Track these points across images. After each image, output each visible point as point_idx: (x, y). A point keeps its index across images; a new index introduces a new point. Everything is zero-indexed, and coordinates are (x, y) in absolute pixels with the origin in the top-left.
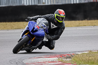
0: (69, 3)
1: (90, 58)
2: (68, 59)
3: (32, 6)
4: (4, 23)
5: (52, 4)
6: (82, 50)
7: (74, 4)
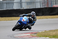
0: (35, 8)
1: (45, 34)
2: (35, 35)
3: (18, 9)
4: (5, 18)
5: (27, 8)
6: (41, 30)
7: (38, 8)
